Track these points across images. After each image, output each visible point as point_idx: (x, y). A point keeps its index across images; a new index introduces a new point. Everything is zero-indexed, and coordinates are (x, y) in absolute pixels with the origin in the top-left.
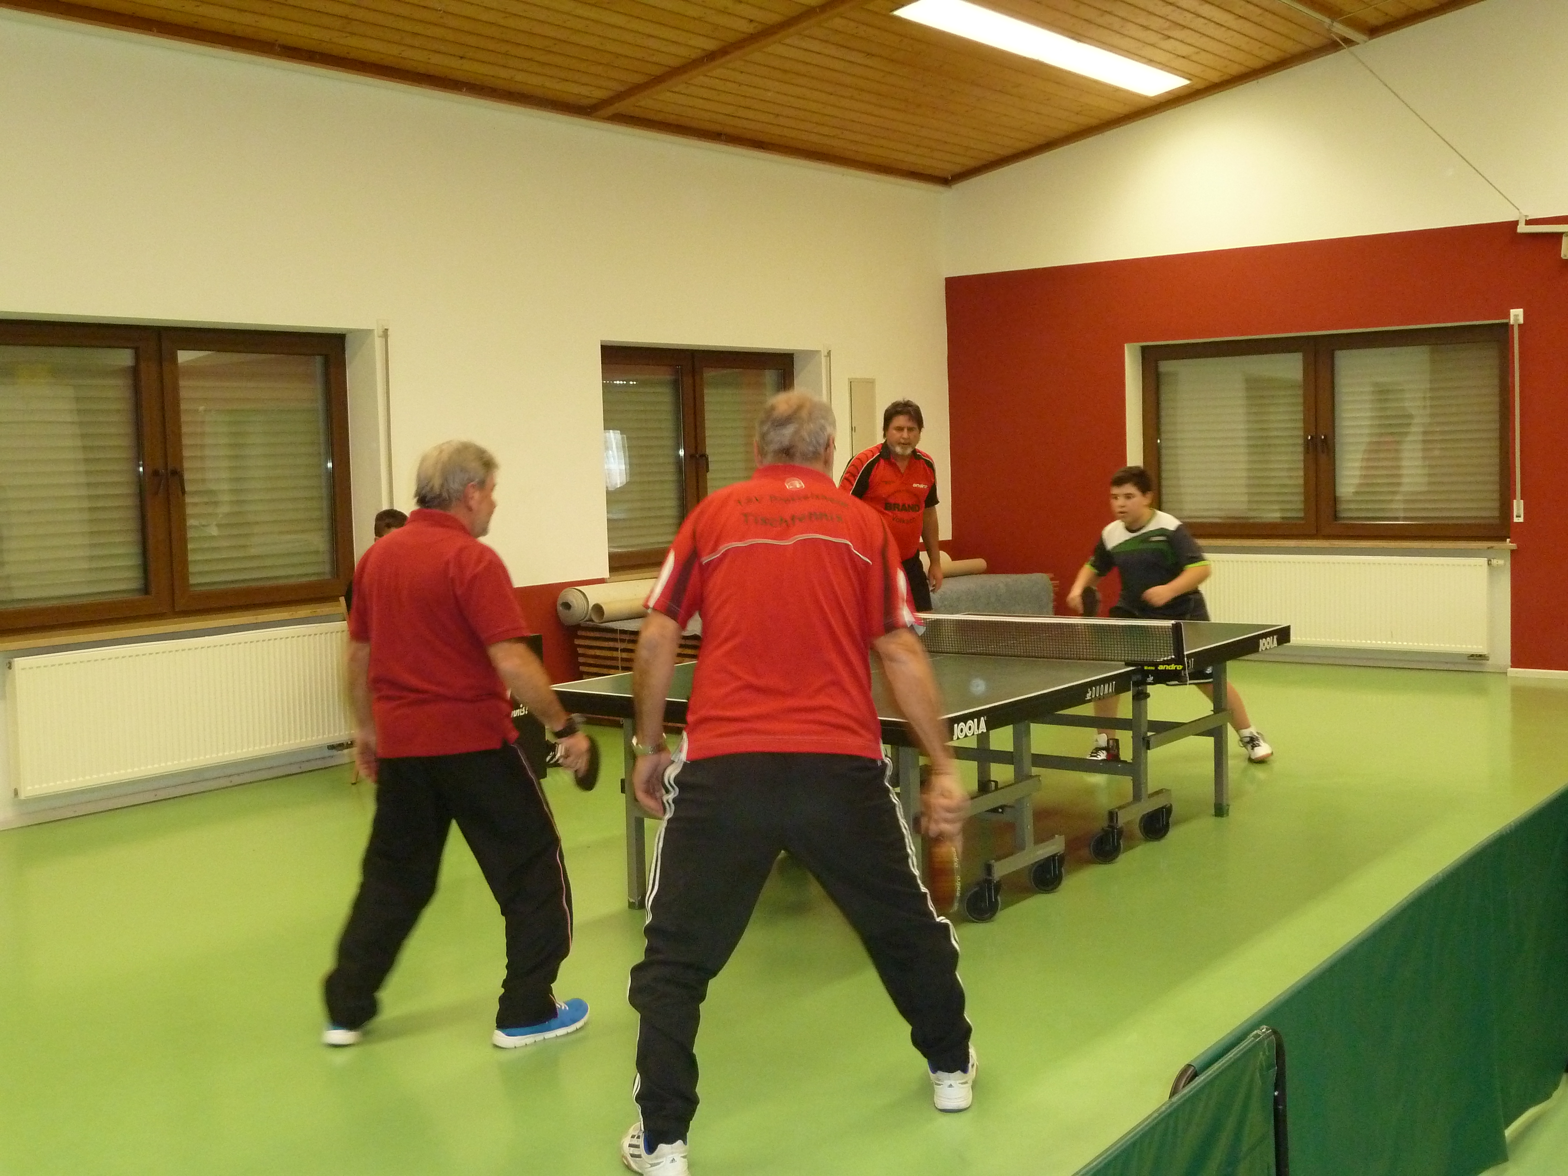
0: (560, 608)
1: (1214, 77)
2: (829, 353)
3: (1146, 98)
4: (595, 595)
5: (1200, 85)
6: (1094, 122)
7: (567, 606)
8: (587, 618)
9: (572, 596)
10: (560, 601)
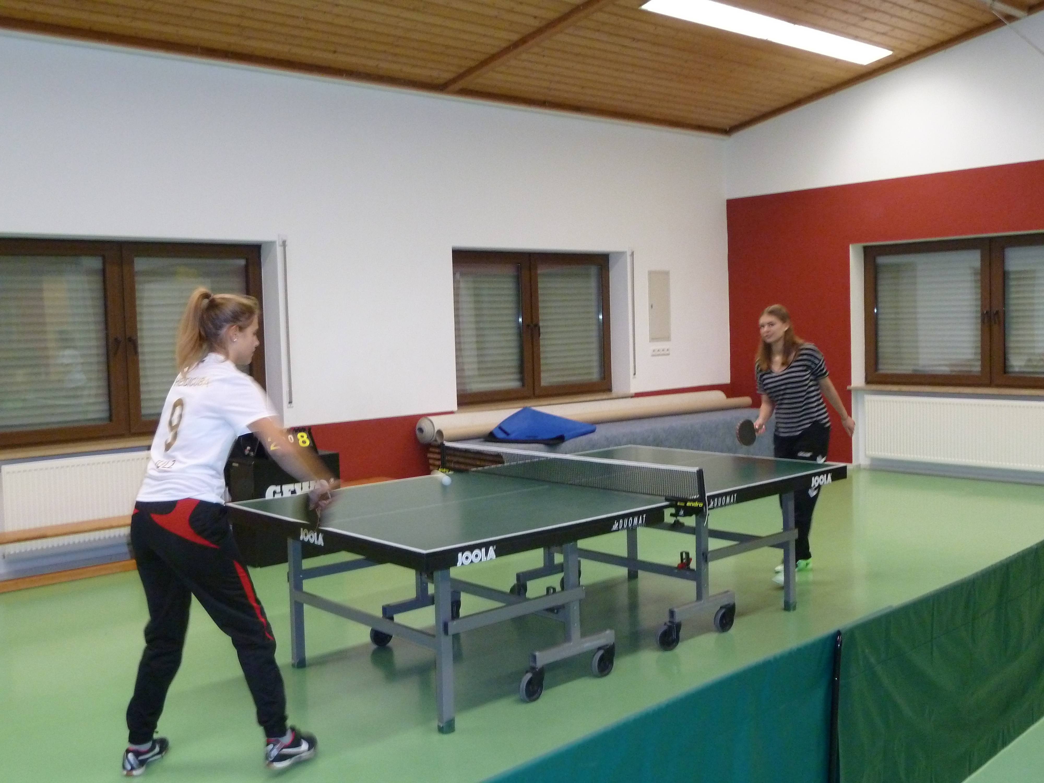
0: (417, 432)
1: (913, 49)
2: (632, 254)
3: (862, 66)
4: (439, 423)
5: (902, 55)
6: (826, 85)
7: (421, 430)
8: (433, 439)
9: (424, 424)
10: (417, 426)
